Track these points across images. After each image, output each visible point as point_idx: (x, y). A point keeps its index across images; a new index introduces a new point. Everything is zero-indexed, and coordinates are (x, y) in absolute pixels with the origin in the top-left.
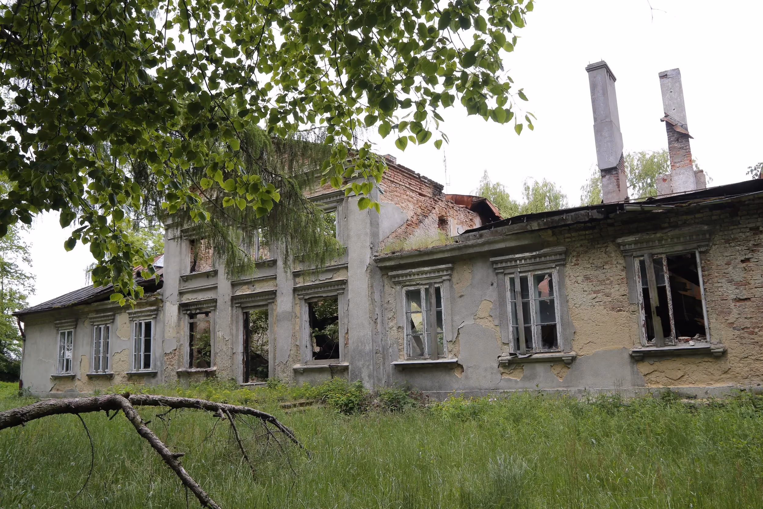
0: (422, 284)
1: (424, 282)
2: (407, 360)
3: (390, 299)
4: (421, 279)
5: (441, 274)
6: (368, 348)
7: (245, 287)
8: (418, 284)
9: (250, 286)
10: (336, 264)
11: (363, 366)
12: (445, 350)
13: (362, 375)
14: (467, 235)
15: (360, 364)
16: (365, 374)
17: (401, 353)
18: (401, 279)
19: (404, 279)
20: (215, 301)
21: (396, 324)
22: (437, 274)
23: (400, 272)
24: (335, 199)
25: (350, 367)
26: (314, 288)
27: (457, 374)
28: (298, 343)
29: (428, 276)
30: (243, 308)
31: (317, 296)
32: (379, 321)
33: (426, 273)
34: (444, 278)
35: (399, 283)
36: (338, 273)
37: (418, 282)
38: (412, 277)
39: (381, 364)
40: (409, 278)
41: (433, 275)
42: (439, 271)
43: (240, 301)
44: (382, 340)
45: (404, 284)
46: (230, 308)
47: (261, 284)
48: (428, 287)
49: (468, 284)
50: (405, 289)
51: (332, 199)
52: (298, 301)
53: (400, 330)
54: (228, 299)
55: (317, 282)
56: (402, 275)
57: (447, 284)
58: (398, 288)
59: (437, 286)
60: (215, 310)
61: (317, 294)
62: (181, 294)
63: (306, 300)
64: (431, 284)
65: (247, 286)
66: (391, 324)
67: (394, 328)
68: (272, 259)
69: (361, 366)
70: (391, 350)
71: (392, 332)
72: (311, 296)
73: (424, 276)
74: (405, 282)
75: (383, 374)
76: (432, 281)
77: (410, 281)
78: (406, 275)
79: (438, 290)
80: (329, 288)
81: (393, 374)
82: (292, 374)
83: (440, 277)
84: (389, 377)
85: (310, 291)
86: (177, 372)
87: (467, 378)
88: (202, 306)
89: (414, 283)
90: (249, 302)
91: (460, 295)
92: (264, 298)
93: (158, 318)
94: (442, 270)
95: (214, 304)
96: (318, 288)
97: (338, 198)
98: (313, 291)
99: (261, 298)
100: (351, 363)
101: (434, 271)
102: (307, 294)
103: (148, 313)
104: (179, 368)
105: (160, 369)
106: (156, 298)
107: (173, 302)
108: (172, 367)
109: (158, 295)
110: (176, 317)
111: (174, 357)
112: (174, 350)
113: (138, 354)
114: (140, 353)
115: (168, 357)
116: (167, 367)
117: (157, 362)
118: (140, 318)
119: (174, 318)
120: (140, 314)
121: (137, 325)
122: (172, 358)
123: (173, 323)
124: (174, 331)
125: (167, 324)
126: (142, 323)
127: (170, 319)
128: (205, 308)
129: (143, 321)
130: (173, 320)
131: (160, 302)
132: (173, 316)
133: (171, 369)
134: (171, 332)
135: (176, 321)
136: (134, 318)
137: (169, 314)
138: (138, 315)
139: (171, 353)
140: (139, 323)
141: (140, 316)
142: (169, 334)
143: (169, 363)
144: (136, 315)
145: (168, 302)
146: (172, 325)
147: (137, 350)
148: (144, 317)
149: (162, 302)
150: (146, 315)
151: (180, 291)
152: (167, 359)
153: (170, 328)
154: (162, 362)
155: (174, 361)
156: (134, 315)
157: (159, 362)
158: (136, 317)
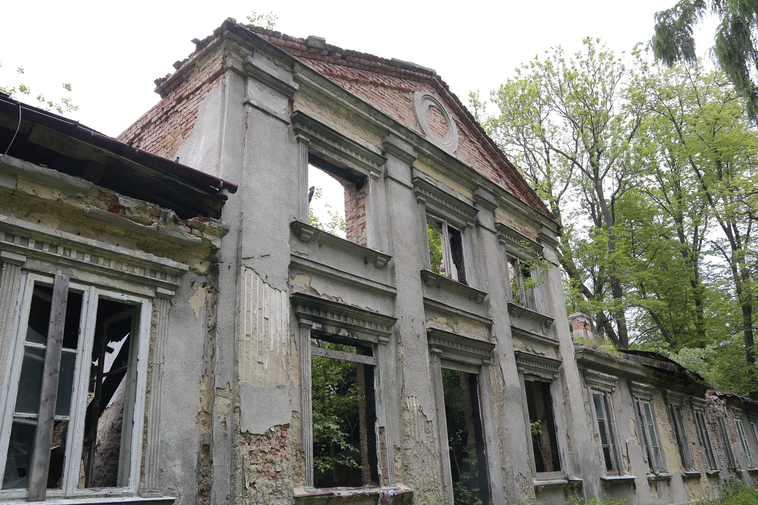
2: (608, 475)
7: (442, 319)
9: (452, 323)
11: (593, 481)
12: (623, 465)
15: (590, 478)
18: (592, 379)
20: (393, 324)
24: (535, 252)
27: (633, 491)
30: (442, 360)
31: (535, 373)
36: (548, 351)
43: (442, 343)
47: (467, 327)
51: (532, 250)
54: (422, 331)
60: (387, 344)
62: (295, 266)
63: (524, 375)
65: (445, 320)
72: (530, 372)
78: (595, 376)
80: (548, 368)
82: (534, 496)
85: (531, 365)
86: (297, 500)
88: (361, 324)
92: (479, 352)
95: (390, 331)
100: (584, 477)
102: (528, 367)
104: (297, 486)
105: (181, 490)
106: (204, 239)
107: (270, 280)
108: (272, 482)
109: (215, 235)
110: (285, 328)
111: (278, 450)
112: (280, 426)
113: (52, 418)
114: (59, 417)
115: (253, 448)
116: (254, 483)
117: (170, 463)
118: (77, 274)
119: (279, 329)
120: (87, 259)
121: (55, 292)
122: (274, 451)
123: (272, 342)
124: (281, 369)
125: (248, 339)
126: (83, 292)
127: (260, 328)
128: (364, 332)
129: (93, 288)
130: (272, 332)
131: (196, 257)
132: (272, 320)
133: (271, 491)
134: (266, 366)
135: (283, 338)
136: (34, 258)
137: (256, 311)
138: (74, 256)
139: (268, 436)
140: (67, 290)
141: (86, 264)
142: (259, 373)
143: (260, 468)
144: (60, 253)
145: (252, 272)
146: (268, 348)
147: (43, 399)
148: (103, 275)
149: (206, 259)
150: (123, 273)
151: (294, 259)
152: (251, 452)
153: (261, 354)
154: (195, 463)
155: (281, 461)
156: (46, 250)
157: (178, 462)
158: (55, 261)
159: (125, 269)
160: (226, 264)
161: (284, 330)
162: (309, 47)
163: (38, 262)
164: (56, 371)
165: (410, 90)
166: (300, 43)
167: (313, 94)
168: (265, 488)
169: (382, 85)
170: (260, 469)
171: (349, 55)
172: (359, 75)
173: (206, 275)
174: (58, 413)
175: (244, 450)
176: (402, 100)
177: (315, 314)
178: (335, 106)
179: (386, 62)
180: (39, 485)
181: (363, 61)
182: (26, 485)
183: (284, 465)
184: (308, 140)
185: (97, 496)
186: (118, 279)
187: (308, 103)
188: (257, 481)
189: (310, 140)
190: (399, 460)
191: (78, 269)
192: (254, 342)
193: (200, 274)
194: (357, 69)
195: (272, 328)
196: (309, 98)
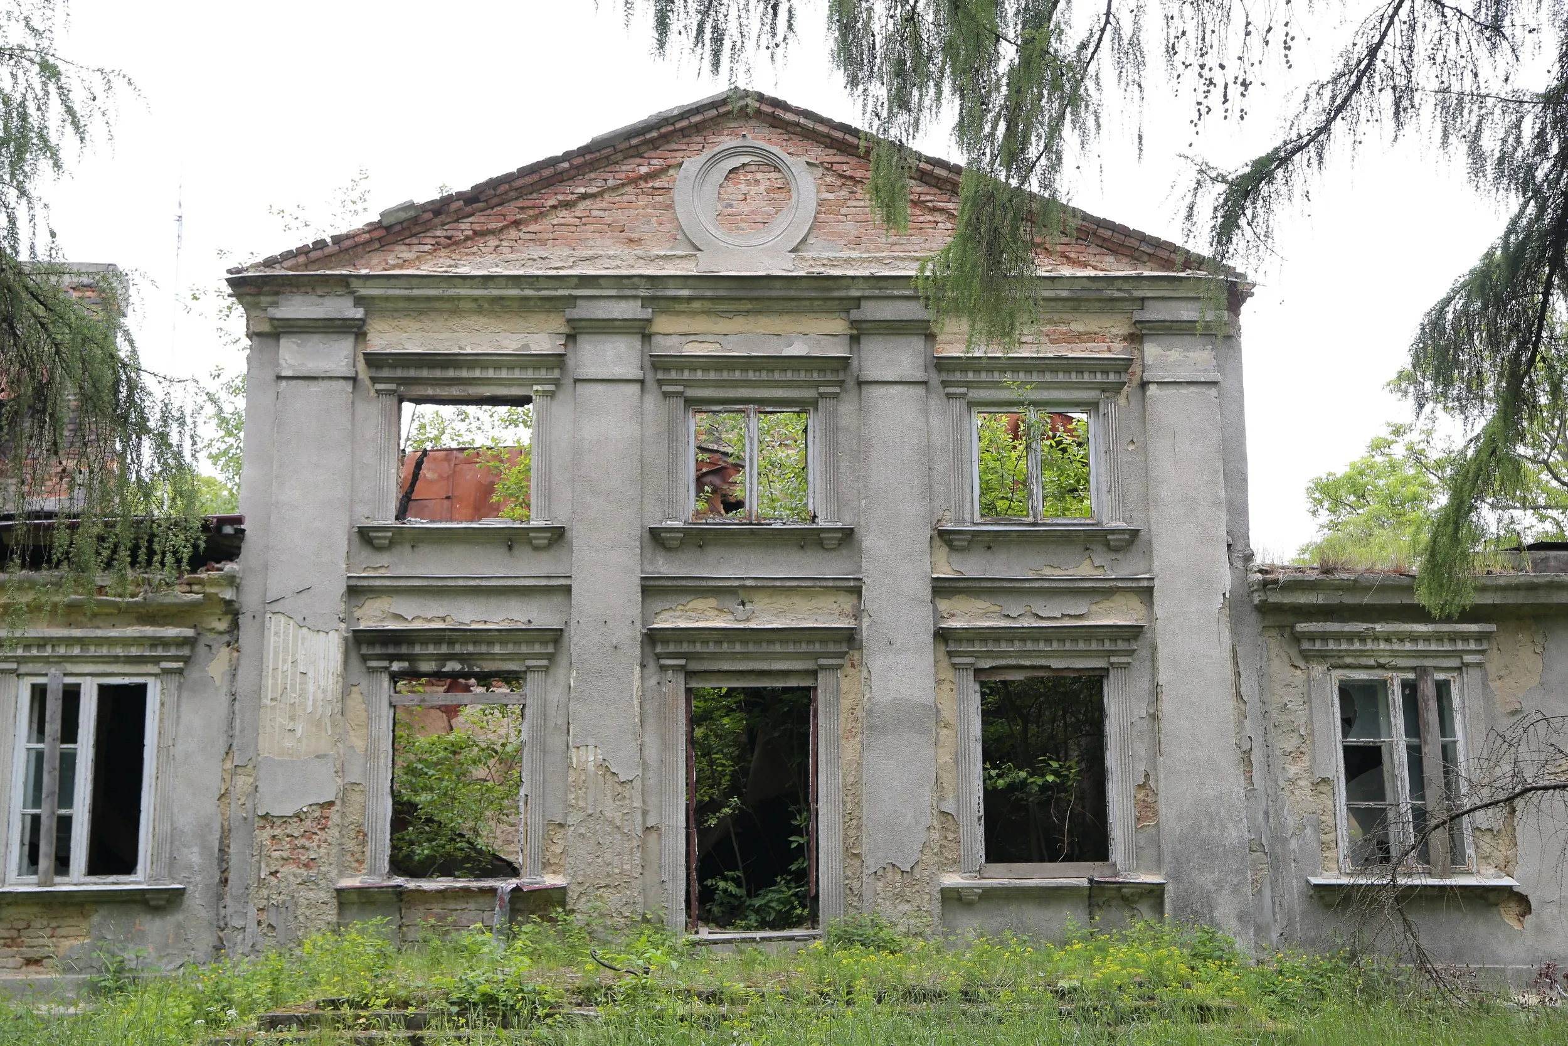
0: (1395, 668)
1: (1402, 662)
2: (1351, 875)
3: (1286, 700)
4: (1394, 654)
5: (1460, 646)
6: (1234, 834)
7: (699, 604)
8: (1381, 666)
9: (731, 603)
10: (1097, 574)
11: (1220, 885)
12: (1468, 852)
13: (1216, 914)
14: (1542, 554)
15: (1206, 880)
16: (1226, 910)
17: (1328, 854)
18: (1331, 645)
19: (1344, 647)
20: (556, 636)
21: (1310, 770)
22: (1447, 647)
23: (1334, 627)
24: (1099, 378)
25: (1170, 889)
26: (1023, 640)
27: (1509, 916)
28: (949, 806)
29: (1421, 646)
30: (689, 674)
31: (1027, 663)
32: (1257, 756)
33: (1414, 638)
34: (1468, 659)
35: (1322, 656)
36: (1107, 604)
37: (1382, 661)
38: (1369, 646)
39: (1267, 881)
40: (1357, 645)
41: (1433, 647)
42: (1453, 637)
43: (685, 648)
44: (1266, 813)
45: (1340, 662)
46: (638, 669)
47: (782, 602)
48: (1411, 676)
49: (1535, 683)
50: (1338, 675)
51: (1086, 377)
52: (948, 674)
53: (1323, 788)
54: (629, 636)
55: (1026, 623)
56: (1338, 637)
57: (1474, 675)
58: (1318, 670)
59: (1439, 676)
60: (546, 669)
61: (1029, 657)
62: (355, 592)
63: (978, 672)
64: (1421, 671)
65: (712, 602)
66: (1293, 770)
67: (1301, 783)
68: (839, 525)
69: (1211, 887)
70: (1294, 844)
71: (1297, 792)
72: (1003, 662)
73: (1408, 646)
74: (1340, 655)
75: (1274, 913)
76: (1427, 663)
77: (1361, 653)
78: (1350, 637)
79: (1442, 689)
80: (1082, 646)
81: (1304, 914)
82: (937, 907)
83: (1459, 654)
84: (1290, 923)
85: (1004, 647)
86: (340, 892)
87: (1539, 929)
88: (483, 649)
89: (1372, 662)
90: (714, 656)
91: (1509, 709)
92: (804, 648)
93: (193, 674)
94: (1465, 637)
95: (550, 649)
96: (1036, 640)
97: (1112, 377)
98: (1017, 646)
99: (791, 648)
100: (1176, 877)
101: (1439, 637)
102: (989, 654)
103: (134, 651)
104: (341, 874)
105: (198, 878)
106: (205, 595)
107: (308, 623)
108: (303, 871)
109: (221, 585)
110: (331, 679)
111: (315, 834)
112: (317, 804)
113: (53, 813)
114: (63, 812)
115: (277, 832)
116: (277, 872)
117: (185, 851)
118: (71, 668)
119: (322, 683)
120: (76, 651)
121: (48, 692)
122: (308, 834)
123: (310, 702)
124: (323, 734)
125: (274, 703)
126: (79, 685)
127: (293, 686)
128: (494, 660)
129: (89, 678)
130: (311, 688)
131: (213, 614)
132: (310, 674)
133: (299, 880)
134: (299, 733)
135: (330, 693)
136: (26, 662)
137: (288, 666)
138: (62, 651)
139: (299, 817)
140: (61, 686)
141: (76, 657)
142: (288, 743)
143: (285, 854)
144: (48, 651)
145: (282, 619)
146: (305, 710)
147: (44, 796)
148: (98, 662)
149: (226, 613)
150: (117, 657)
151: (353, 583)
152: (274, 837)
153: (292, 718)
154: (217, 850)
155: (319, 846)
156: (34, 652)
157: (195, 849)
158: (46, 660)
159: (119, 651)
160: (249, 615)
161: (331, 682)
162: (388, 228)
163: (31, 665)
164: (54, 769)
165: (669, 166)
166: (369, 232)
167: (401, 305)
168: (291, 878)
169: (584, 197)
170: (285, 856)
171: (481, 192)
172: (522, 208)
173: (228, 632)
174: (60, 806)
175: (265, 836)
176: (643, 200)
177: (391, 650)
178: (448, 305)
179: (583, 151)
180: (46, 872)
181: (519, 183)
182: (35, 873)
183: (322, 851)
184: (393, 387)
185: (105, 883)
186: (116, 662)
187: (394, 324)
188: (281, 870)
189: (398, 384)
190: (560, 842)
191: (72, 662)
192: (282, 706)
193: (221, 633)
194: (516, 199)
195: (311, 684)
196: (395, 314)
